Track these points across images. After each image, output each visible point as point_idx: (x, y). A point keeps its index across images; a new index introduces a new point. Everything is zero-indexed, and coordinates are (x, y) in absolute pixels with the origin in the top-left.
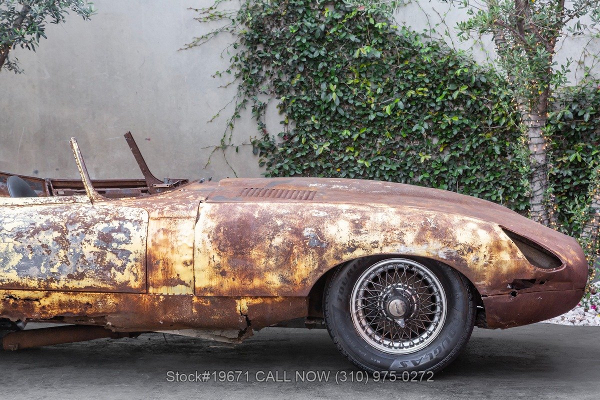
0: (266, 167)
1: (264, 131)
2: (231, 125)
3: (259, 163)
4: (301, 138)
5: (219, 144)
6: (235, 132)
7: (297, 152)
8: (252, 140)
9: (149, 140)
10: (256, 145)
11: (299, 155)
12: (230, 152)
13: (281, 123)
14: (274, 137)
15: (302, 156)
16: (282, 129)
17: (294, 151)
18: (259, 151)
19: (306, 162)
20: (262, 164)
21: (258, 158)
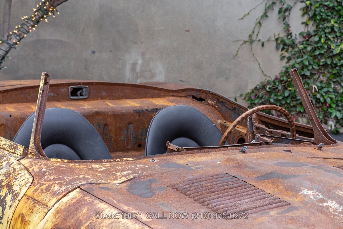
0: (286, 60)
1: (288, 30)
2: (260, 23)
3: (280, 56)
4: (320, 38)
5: (247, 38)
6: (262, 29)
7: (315, 50)
8: (276, 37)
9: (188, 31)
10: (279, 42)
11: (317, 52)
12: (257, 46)
13: (303, 23)
14: (296, 35)
15: (320, 54)
16: (303, 29)
17: (313, 49)
18: (281, 46)
19: (322, 59)
20: (282, 58)
21: (280, 52)
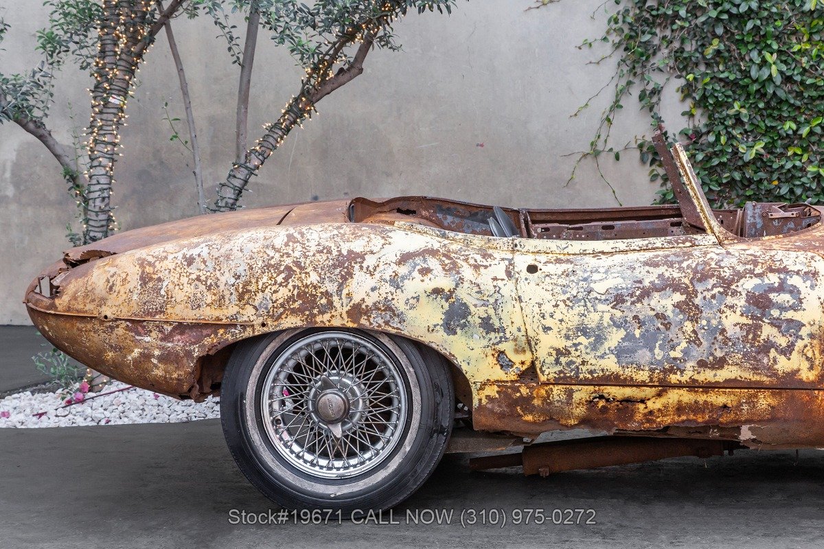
0: (659, 181)
1: (660, 128)
2: (609, 120)
3: (649, 175)
4: (718, 136)
5: (588, 149)
6: (613, 130)
7: (711, 158)
8: (639, 142)
9: (482, 146)
10: (645, 149)
11: (715, 162)
12: (606, 160)
13: (683, 114)
14: (674, 135)
15: (721, 164)
16: (684, 124)
17: (706, 156)
18: (650, 157)
19: (725, 173)
20: (654, 178)
21: (648, 168)
